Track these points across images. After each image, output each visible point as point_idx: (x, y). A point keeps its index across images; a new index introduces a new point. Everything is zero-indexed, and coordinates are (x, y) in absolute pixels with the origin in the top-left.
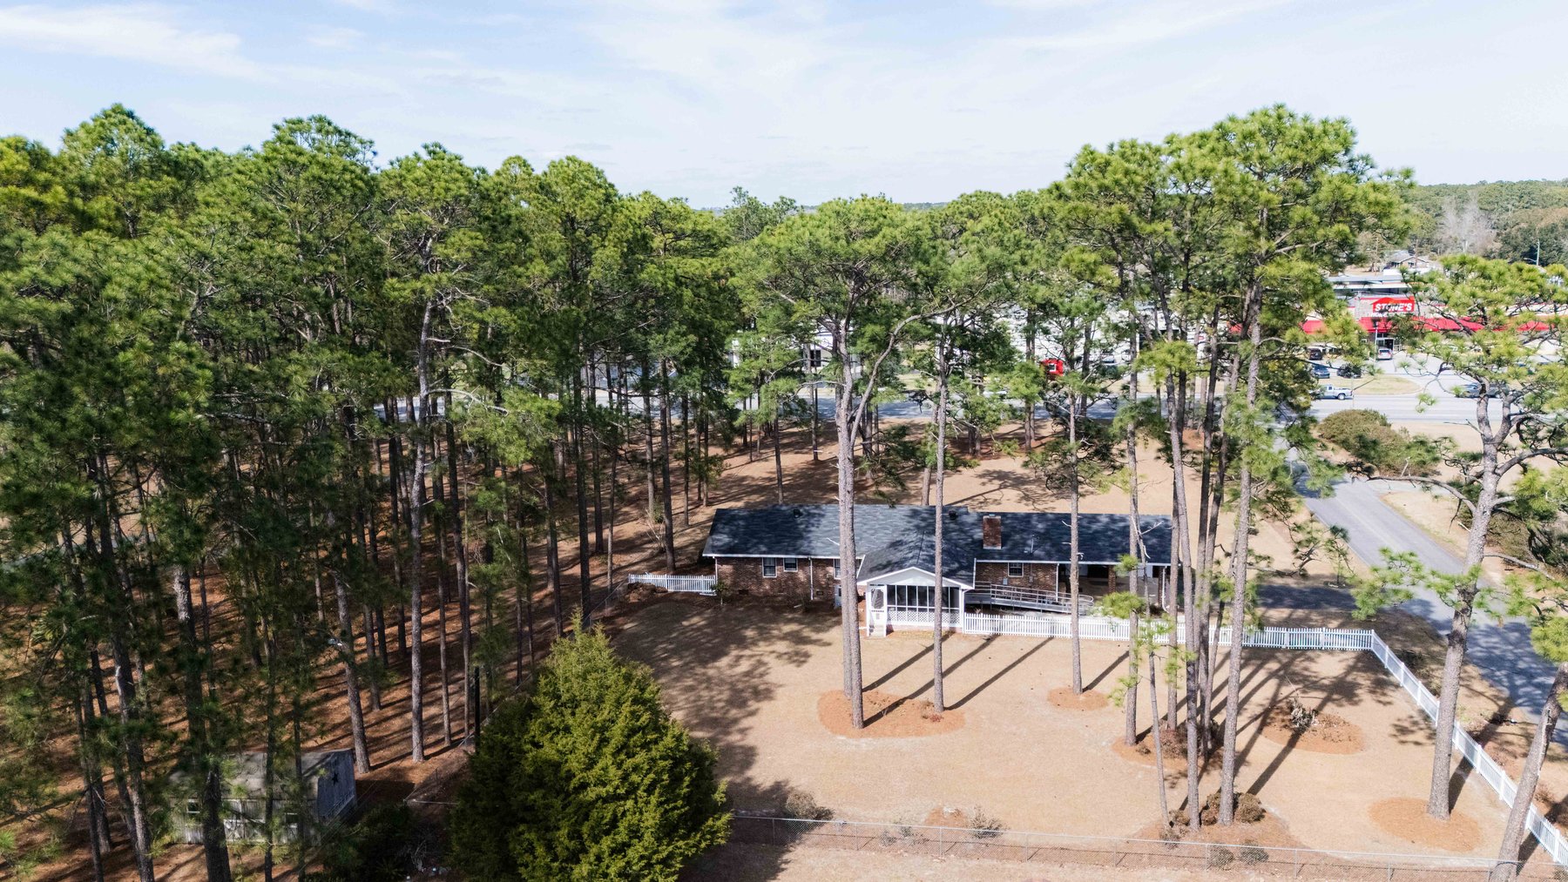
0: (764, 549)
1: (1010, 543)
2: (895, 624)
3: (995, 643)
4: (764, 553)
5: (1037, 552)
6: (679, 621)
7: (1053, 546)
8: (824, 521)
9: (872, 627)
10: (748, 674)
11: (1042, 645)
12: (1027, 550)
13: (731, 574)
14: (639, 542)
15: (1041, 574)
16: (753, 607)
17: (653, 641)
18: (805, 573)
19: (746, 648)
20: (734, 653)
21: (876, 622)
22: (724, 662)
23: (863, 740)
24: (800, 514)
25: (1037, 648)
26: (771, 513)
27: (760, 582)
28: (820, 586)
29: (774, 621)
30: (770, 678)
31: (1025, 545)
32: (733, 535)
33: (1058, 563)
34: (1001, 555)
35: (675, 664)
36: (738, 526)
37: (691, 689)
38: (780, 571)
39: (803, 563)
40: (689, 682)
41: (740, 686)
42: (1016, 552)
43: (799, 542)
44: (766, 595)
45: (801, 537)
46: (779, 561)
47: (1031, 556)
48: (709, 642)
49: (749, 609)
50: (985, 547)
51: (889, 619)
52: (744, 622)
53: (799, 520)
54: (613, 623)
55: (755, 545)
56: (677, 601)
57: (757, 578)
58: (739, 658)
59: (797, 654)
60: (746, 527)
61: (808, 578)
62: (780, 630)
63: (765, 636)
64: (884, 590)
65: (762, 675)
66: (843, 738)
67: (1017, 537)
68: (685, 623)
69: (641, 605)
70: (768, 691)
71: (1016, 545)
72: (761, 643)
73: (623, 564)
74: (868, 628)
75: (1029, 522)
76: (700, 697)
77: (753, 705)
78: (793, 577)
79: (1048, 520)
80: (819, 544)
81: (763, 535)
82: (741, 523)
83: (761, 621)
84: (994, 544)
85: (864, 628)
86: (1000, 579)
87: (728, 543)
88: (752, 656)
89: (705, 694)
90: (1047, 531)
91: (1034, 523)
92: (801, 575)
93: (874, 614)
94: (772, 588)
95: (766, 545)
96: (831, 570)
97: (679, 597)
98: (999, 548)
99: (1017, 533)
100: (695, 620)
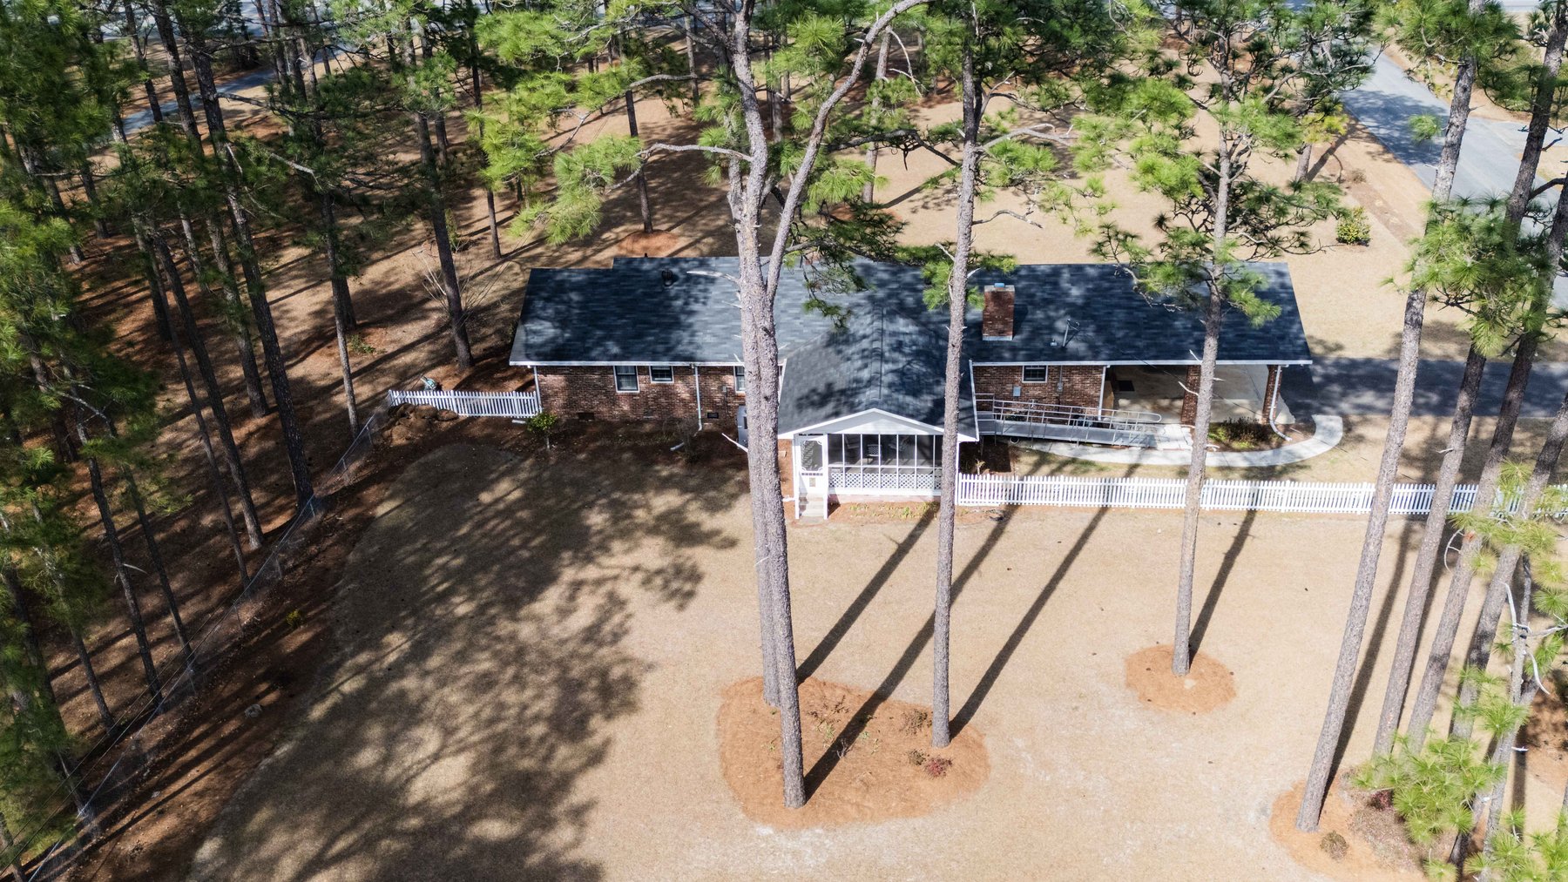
0: (615, 350)
1: (1026, 330)
2: (844, 493)
3: (1012, 526)
4: (615, 357)
5: (1072, 345)
6: (473, 493)
7: (1099, 330)
8: (714, 292)
9: (803, 500)
10: (591, 634)
11: (1091, 529)
12: (1057, 340)
13: (563, 389)
14: (419, 295)
15: (1077, 378)
16: (603, 449)
17: (425, 548)
18: (688, 385)
19: (589, 559)
20: (569, 574)
21: (811, 492)
22: (552, 597)
23: (806, 836)
24: (673, 278)
25: (1085, 537)
26: (625, 277)
27: (613, 400)
28: (713, 404)
29: (639, 485)
30: (632, 645)
31: (1052, 330)
32: (562, 322)
33: (1109, 364)
34: (1014, 350)
35: (462, 610)
36: (568, 303)
37: (485, 683)
38: (644, 384)
39: (684, 373)
40: (484, 663)
41: (577, 671)
42: (1039, 345)
43: (675, 335)
44: (625, 421)
45: (676, 324)
46: (643, 370)
47: (1062, 353)
48: (524, 545)
49: (595, 455)
50: (987, 337)
51: (832, 485)
52: (585, 492)
53: (674, 289)
54: (358, 503)
55: (600, 342)
56: (473, 440)
57: (607, 394)
58: (577, 586)
59: (678, 571)
60: (583, 305)
61: (693, 394)
62: (648, 507)
63: (624, 528)
64: (824, 441)
65: (616, 637)
66: (767, 831)
67: (1039, 315)
68: (486, 497)
69: (412, 451)
70: (629, 683)
71: (1036, 332)
72: (617, 546)
73: (390, 349)
74: (796, 498)
75: (1056, 284)
76: (502, 706)
77: (600, 728)
78: (667, 392)
79: (1088, 279)
80: (708, 339)
81: (610, 320)
82: (575, 297)
83: (617, 486)
84: (1001, 333)
85: (791, 499)
86: (1009, 387)
87: (553, 340)
88: (599, 582)
89: (510, 696)
90: (1088, 299)
91: (1065, 285)
92: (681, 389)
93: (806, 479)
94: (634, 408)
95: (618, 342)
96: (730, 380)
97: (476, 431)
98: (1009, 338)
99: (1036, 306)
100: (504, 486)
